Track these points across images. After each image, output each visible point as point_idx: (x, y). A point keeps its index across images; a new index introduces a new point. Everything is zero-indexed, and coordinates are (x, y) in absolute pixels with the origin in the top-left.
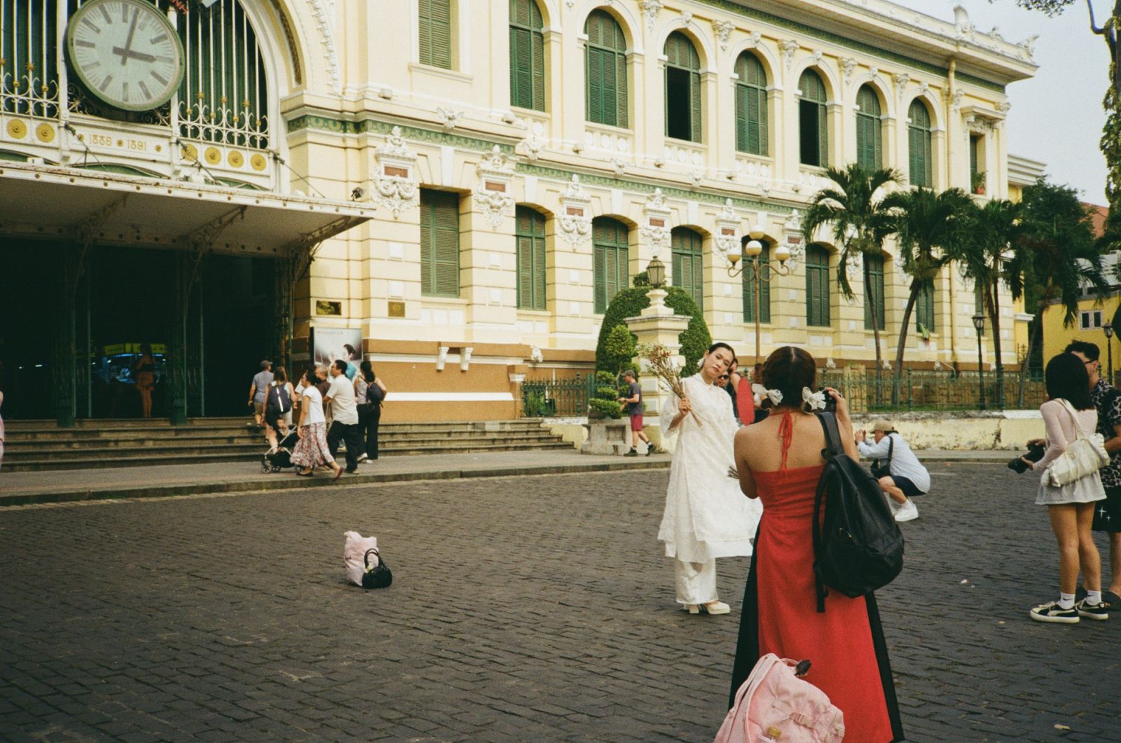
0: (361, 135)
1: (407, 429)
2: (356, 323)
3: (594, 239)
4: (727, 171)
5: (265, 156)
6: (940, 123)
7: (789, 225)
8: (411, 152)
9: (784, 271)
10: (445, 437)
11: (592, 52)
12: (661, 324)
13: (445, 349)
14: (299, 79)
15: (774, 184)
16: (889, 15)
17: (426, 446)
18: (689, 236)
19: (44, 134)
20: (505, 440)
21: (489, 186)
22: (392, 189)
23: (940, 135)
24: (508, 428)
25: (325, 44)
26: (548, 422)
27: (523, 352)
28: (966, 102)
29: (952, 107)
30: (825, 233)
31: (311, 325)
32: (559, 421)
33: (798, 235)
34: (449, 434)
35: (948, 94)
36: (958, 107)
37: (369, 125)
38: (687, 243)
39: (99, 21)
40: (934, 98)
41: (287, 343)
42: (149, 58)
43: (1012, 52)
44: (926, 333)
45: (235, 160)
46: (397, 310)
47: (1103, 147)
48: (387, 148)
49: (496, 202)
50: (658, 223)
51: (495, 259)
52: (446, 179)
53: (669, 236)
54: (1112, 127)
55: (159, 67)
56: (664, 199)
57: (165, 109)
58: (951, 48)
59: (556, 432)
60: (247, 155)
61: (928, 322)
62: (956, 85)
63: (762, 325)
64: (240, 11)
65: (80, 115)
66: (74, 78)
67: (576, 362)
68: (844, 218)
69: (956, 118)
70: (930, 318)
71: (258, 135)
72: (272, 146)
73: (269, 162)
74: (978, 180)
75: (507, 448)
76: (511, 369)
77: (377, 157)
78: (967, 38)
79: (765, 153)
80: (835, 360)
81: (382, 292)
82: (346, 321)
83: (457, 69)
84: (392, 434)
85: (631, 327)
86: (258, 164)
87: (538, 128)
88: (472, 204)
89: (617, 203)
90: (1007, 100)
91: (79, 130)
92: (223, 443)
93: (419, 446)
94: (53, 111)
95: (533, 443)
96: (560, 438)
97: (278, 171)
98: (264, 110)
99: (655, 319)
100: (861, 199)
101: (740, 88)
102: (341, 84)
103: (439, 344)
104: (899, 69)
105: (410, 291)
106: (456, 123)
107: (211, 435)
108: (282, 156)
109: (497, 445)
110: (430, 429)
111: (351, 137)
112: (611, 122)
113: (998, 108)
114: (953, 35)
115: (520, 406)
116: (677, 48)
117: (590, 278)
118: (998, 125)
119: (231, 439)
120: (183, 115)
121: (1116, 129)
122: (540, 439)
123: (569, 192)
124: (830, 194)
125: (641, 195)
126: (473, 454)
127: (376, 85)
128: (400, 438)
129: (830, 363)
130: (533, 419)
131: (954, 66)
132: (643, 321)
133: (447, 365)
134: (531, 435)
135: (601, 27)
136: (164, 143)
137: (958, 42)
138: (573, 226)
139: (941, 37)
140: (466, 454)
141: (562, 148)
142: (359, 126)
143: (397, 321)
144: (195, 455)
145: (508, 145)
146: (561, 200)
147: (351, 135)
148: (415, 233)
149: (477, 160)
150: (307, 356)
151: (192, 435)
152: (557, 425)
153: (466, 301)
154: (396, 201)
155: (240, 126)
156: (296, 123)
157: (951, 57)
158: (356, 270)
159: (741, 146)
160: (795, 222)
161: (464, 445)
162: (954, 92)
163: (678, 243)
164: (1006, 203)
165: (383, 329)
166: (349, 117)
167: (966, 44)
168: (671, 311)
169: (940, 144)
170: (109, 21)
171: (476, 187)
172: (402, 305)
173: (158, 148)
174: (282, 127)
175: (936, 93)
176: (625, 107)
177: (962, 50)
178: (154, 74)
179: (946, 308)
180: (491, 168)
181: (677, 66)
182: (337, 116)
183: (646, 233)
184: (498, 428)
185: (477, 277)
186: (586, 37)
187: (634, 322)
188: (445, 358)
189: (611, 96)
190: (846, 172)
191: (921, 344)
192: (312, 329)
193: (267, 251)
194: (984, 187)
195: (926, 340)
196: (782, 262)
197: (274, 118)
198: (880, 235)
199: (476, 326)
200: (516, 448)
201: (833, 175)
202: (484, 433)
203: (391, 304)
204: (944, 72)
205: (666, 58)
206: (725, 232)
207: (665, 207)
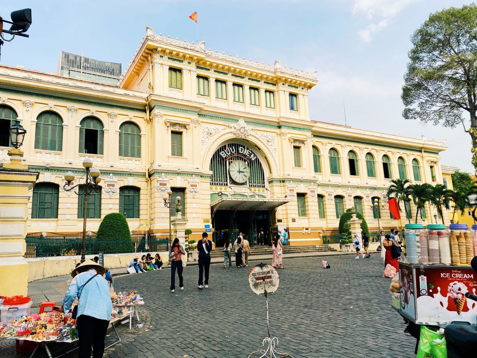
0: (284, 183)
1: (299, 247)
2: (285, 224)
3: (335, 201)
4: (366, 182)
5: (264, 189)
6: (421, 164)
7: (383, 194)
8: (295, 186)
9: (384, 209)
10: (307, 249)
11: (331, 158)
12: (356, 222)
13: (305, 229)
14: (271, 173)
15: (378, 184)
16: (404, 140)
17: (304, 251)
18: (358, 198)
19: (225, 189)
20: (321, 249)
21: (311, 191)
22: (291, 194)
23: (421, 167)
24: (321, 247)
25: (276, 165)
26: (330, 245)
27: (321, 228)
28: (428, 158)
29: (424, 160)
30: (393, 195)
31: (277, 225)
32: (333, 245)
33: (386, 196)
34: (308, 248)
35: (422, 157)
36: (426, 160)
37: (286, 181)
38: (358, 200)
39: (234, 166)
40: (419, 158)
41: (271, 229)
42: (243, 172)
43: (439, 144)
44: (424, 219)
45: (259, 191)
46: (294, 220)
47: (472, 163)
48: (290, 186)
49: (313, 195)
50: (350, 196)
51: (314, 208)
52: (302, 191)
53: (353, 199)
54: (474, 158)
55: (245, 174)
56: (351, 190)
57: (246, 182)
58: (422, 146)
59: (332, 247)
60: (261, 189)
61: (424, 216)
62: (424, 154)
63: (379, 219)
64: (258, 160)
65: (231, 185)
66: (230, 177)
67: (334, 231)
68: (398, 192)
69: (425, 163)
70: (425, 215)
71: (263, 185)
72: (265, 187)
73: (265, 190)
74: (433, 178)
75: (322, 251)
76: (319, 233)
77: (288, 188)
78: (426, 143)
79: (375, 177)
80: (399, 227)
81: (291, 217)
82: (283, 224)
83: (303, 167)
84: (297, 248)
85: (349, 223)
86: (263, 191)
87: (320, 176)
88: (307, 196)
89: (340, 192)
90: (440, 156)
91: (232, 188)
92: (264, 251)
93: (303, 251)
94: (227, 185)
95: (327, 250)
96: (333, 249)
97: (267, 192)
98: (264, 180)
99: (354, 221)
100: (401, 187)
101: (367, 161)
102: (279, 173)
103: (303, 228)
104: (408, 152)
105: (296, 216)
106: (303, 179)
107: (261, 249)
108: (268, 189)
109: (319, 250)
110: (304, 247)
111: (282, 184)
112: (337, 173)
113: (437, 158)
114: (422, 143)
115: (322, 241)
116: (351, 154)
117: (335, 210)
118: (437, 163)
119: (266, 250)
120: (249, 183)
121: (475, 158)
122: (328, 249)
123: (328, 191)
124: (393, 186)
125: (345, 189)
126: (314, 252)
127: (287, 173)
128: (298, 249)
129: (398, 228)
130: (326, 244)
131: (423, 150)
132: (351, 221)
133: (305, 232)
134: (326, 248)
135: (332, 151)
136: (246, 188)
137: (423, 144)
138: (330, 198)
139: (419, 143)
140: (313, 252)
141: (326, 181)
142: (283, 181)
143: (294, 223)
144: (260, 253)
145: (314, 182)
146: (326, 192)
147: (282, 183)
148: (296, 203)
149: (308, 186)
150: (276, 231)
151: (258, 249)
152: (332, 246)
153: (308, 218)
154: (292, 197)
155: (260, 183)
156: (270, 182)
157: (422, 148)
158: (285, 212)
159: (369, 176)
160: (385, 192)
161: (312, 250)
162: (424, 156)
163: (355, 200)
164: (441, 185)
165: (291, 225)
166: (281, 180)
167: (426, 144)
168: (358, 219)
169: (422, 170)
170: (236, 166)
171: (308, 192)
172: (295, 219)
173: (245, 190)
174: (268, 183)
175: (419, 157)
176: (339, 169)
177: (425, 146)
178: (244, 175)
179: (429, 212)
180: (311, 188)
181: (351, 158)
182: (279, 180)
183: (347, 198)
184: (319, 247)
185: (310, 212)
186: (329, 155)
187: (349, 221)
188: (305, 231)
189: (336, 167)
190: (397, 181)
191: (423, 222)
192: (277, 226)
193: (266, 209)
194: (436, 180)
195: (424, 220)
196: (383, 207)
197: (266, 181)
198: (407, 195)
199: (311, 223)
200: (324, 251)
201: (393, 181)
202: (316, 248)
203: (292, 219)
204: (421, 151)
205: (348, 157)
206: (367, 197)
207: (351, 192)
